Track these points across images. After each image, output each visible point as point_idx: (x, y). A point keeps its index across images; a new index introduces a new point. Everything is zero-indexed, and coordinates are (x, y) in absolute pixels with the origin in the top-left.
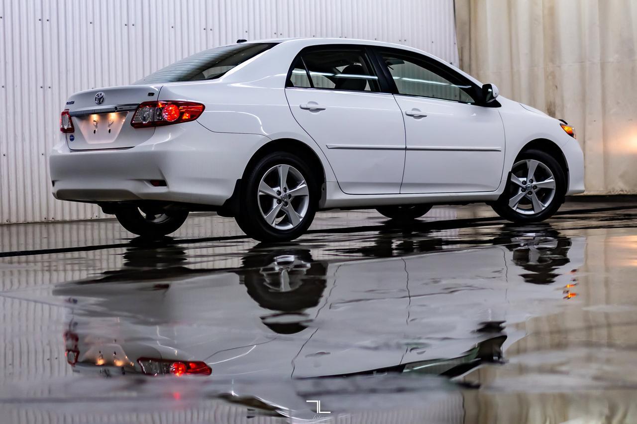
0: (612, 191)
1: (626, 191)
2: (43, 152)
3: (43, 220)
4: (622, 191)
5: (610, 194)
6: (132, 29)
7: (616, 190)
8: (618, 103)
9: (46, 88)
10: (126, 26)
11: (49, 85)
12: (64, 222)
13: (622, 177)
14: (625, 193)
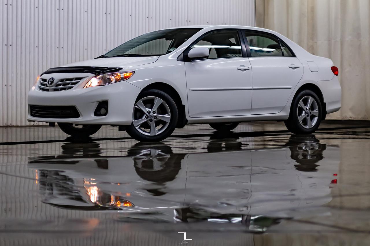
0: (345, 117)
1: (353, 118)
2: (6, 84)
3: (5, 125)
4: (351, 118)
5: (343, 119)
6: (62, 11)
7: (347, 118)
8: (350, 65)
9: (8, 46)
10: (58, 10)
11: (11, 44)
12: (17, 127)
13: (351, 109)
14: (353, 119)
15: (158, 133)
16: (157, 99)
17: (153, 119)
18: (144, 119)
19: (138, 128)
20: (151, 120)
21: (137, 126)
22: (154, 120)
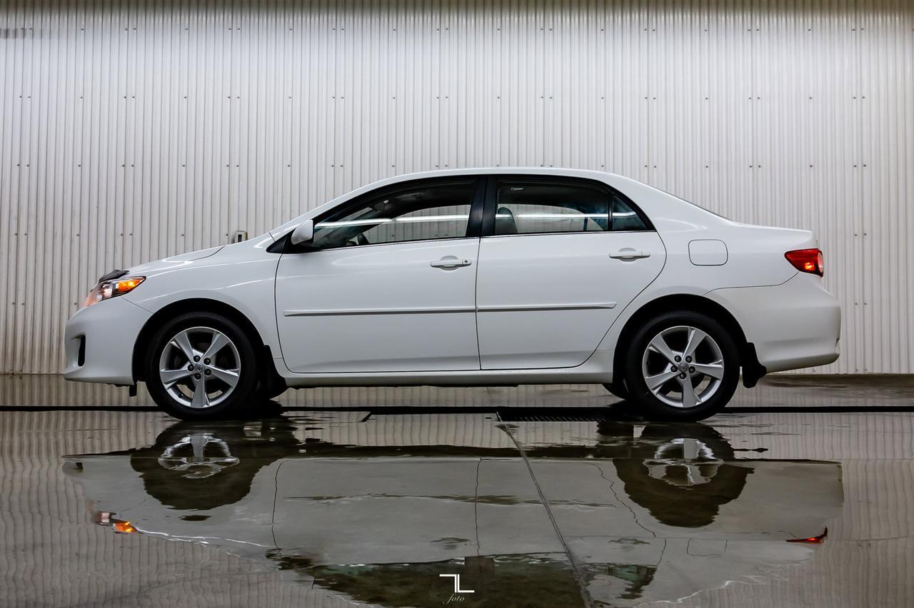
15: (208, 405)
17: (203, 374)
18: (184, 371)
19: (169, 388)
20: (198, 377)
21: (167, 383)
22: (204, 377)
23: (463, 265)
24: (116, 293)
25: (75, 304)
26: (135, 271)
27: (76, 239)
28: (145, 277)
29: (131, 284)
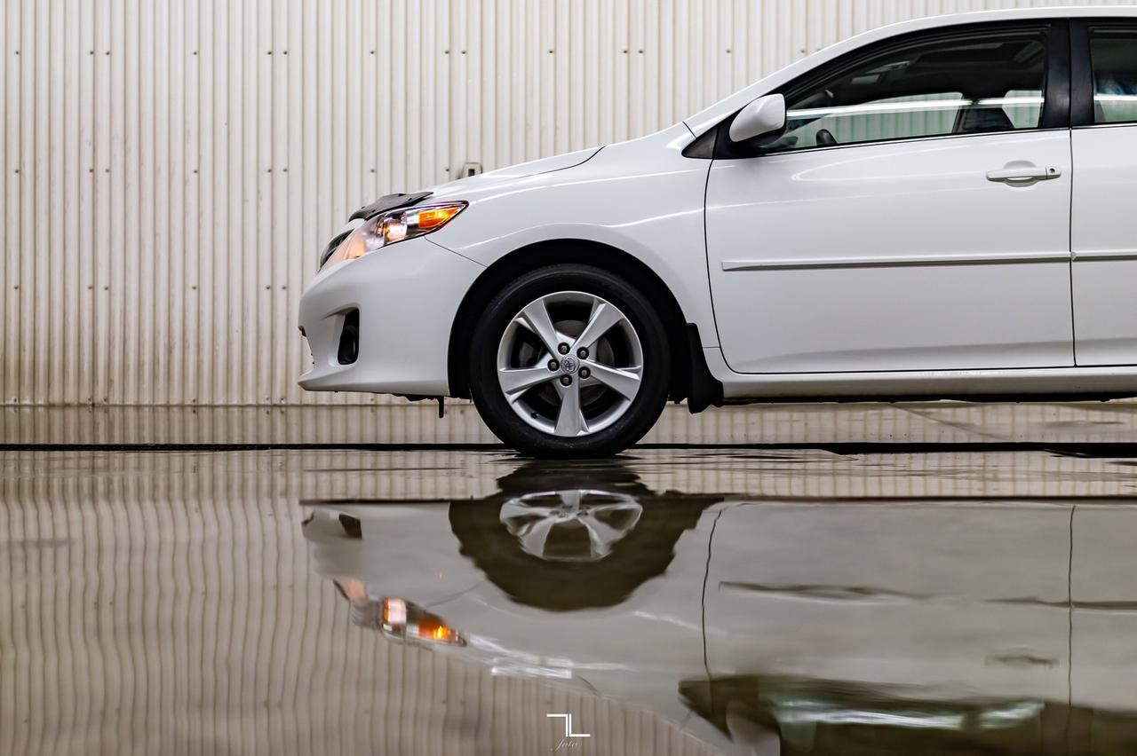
15: (584, 430)
16: (604, 305)
17: (575, 375)
18: (541, 372)
19: (515, 401)
20: (566, 379)
21: (511, 393)
22: (577, 381)
23: (1046, 178)
24: (413, 231)
25: (194, 288)
26: (445, 192)
27: (193, 178)
28: (466, 203)
29: (441, 214)
